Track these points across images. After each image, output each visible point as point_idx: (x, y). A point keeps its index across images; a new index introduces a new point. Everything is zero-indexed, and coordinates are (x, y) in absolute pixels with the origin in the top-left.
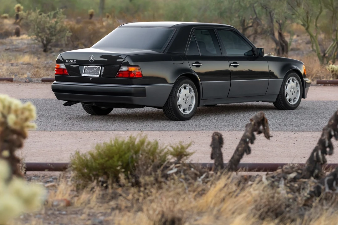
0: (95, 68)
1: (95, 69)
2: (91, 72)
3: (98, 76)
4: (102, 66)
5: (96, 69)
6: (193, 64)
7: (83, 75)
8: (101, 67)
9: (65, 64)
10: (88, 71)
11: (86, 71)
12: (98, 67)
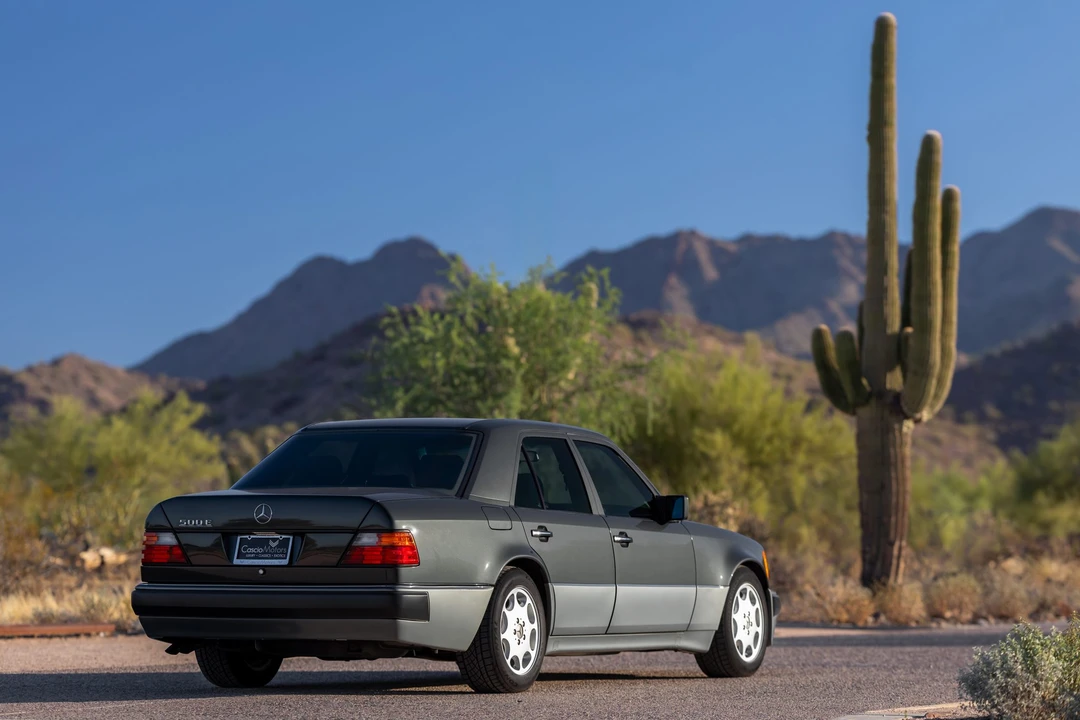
0: (274, 540)
1: (274, 545)
2: (262, 553)
3: (285, 562)
4: (294, 535)
5: (277, 543)
6: (534, 533)
7: (236, 561)
8: (291, 538)
9: (175, 531)
10: (252, 550)
11: (245, 549)
12: (283, 537)
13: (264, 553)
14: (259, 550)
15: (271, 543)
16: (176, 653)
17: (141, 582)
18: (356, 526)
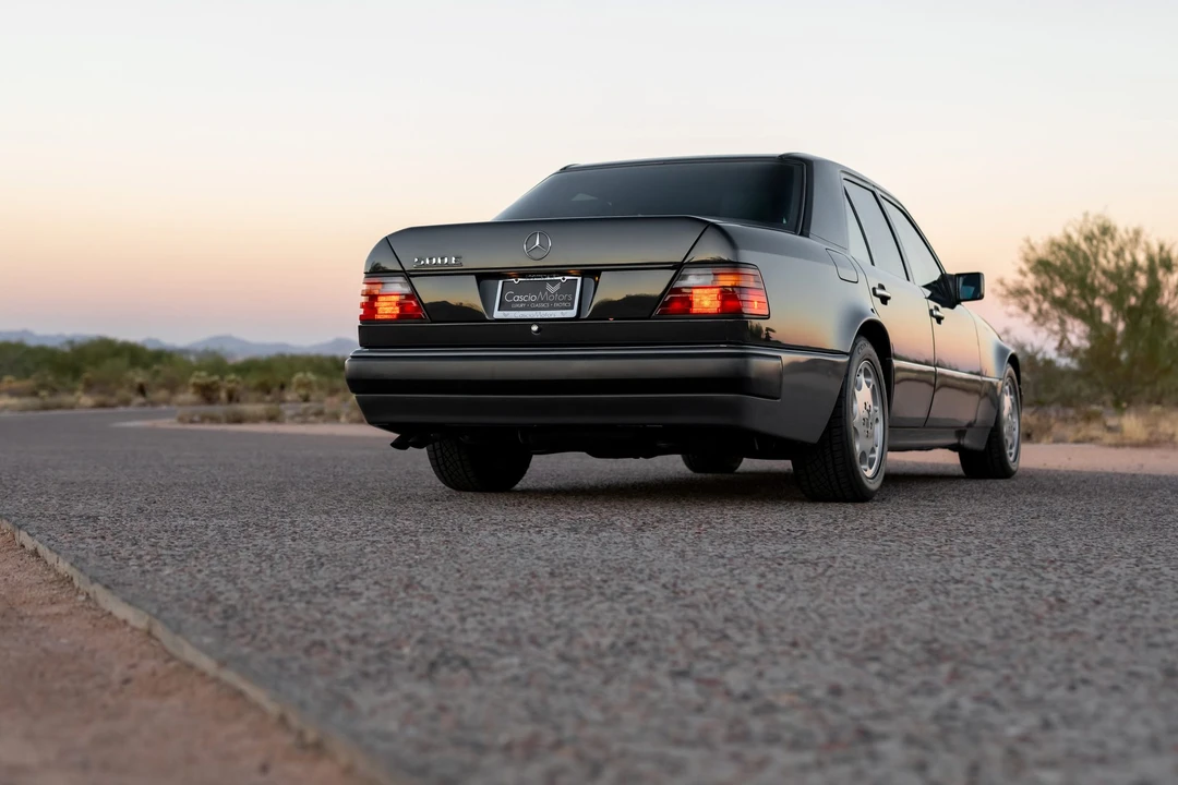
0: (553, 283)
1: (552, 289)
2: (536, 302)
3: (572, 313)
4: (583, 274)
5: (558, 287)
7: (498, 314)
8: (579, 279)
9: (408, 276)
10: (520, 298)
11: (510, 297)
12: (567, 278)
13: (540, 301)
14: (530, 298)
15: (549, 287)
16: (406, 448)
17: (360, 348)
18: (680, 260)
